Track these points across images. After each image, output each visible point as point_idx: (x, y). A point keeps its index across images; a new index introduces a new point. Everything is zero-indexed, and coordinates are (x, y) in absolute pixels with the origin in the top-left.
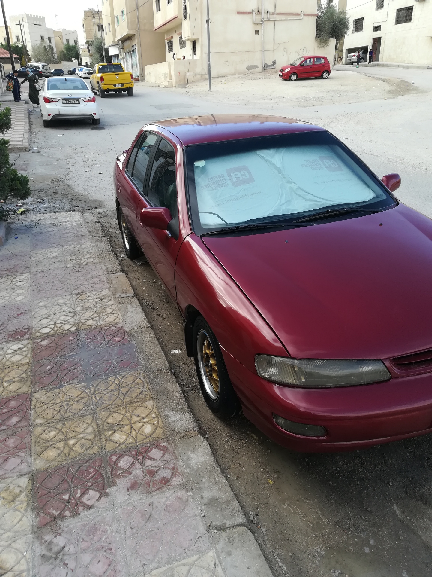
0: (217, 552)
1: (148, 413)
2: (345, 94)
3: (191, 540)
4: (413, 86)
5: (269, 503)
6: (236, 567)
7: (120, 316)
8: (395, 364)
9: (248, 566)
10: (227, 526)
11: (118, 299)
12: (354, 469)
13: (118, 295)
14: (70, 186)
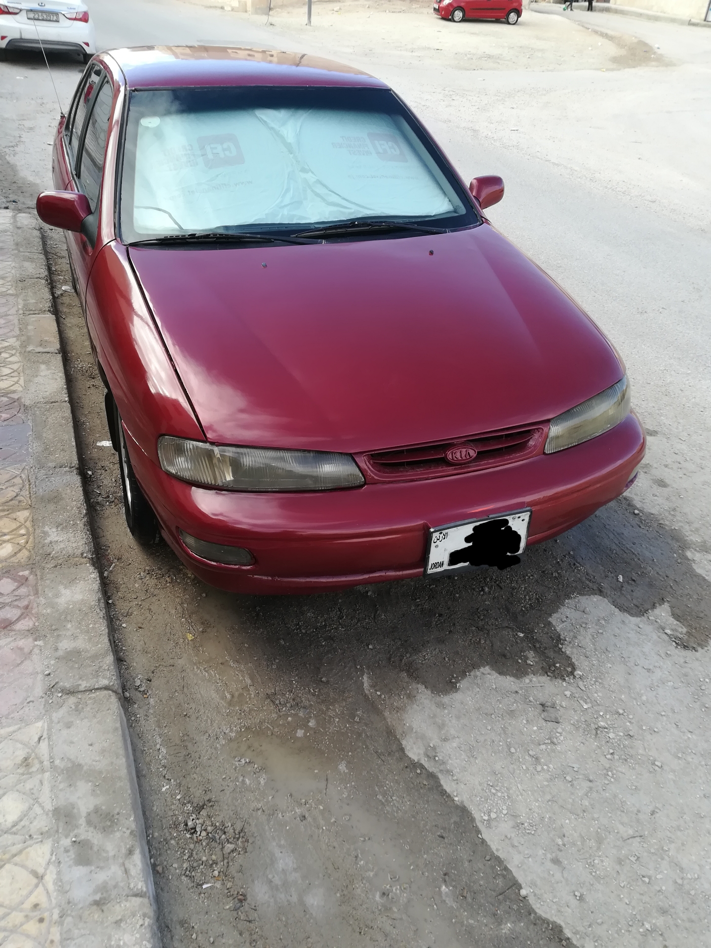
0: (51, 721)
1: (14, 527)
2: (540, 54)
3: (16, 705)
4: (655, 53)
5: (175, 665)
6: (72, 742)
7: (22, 382)
8: (374, 463)
9: (90, 743)
10: (82, 688)
11: (26, 355)
12: (326, 625)
13: (30, 348)
14: (13, 168)
